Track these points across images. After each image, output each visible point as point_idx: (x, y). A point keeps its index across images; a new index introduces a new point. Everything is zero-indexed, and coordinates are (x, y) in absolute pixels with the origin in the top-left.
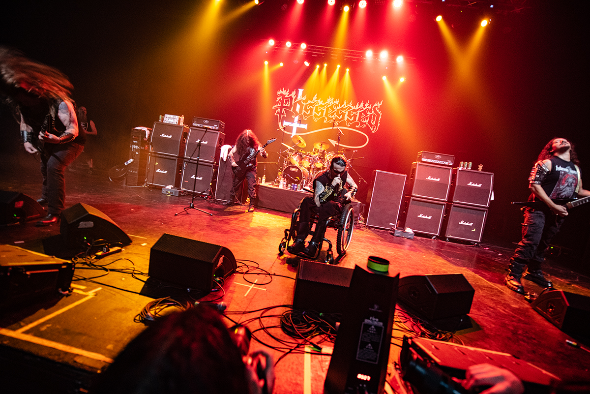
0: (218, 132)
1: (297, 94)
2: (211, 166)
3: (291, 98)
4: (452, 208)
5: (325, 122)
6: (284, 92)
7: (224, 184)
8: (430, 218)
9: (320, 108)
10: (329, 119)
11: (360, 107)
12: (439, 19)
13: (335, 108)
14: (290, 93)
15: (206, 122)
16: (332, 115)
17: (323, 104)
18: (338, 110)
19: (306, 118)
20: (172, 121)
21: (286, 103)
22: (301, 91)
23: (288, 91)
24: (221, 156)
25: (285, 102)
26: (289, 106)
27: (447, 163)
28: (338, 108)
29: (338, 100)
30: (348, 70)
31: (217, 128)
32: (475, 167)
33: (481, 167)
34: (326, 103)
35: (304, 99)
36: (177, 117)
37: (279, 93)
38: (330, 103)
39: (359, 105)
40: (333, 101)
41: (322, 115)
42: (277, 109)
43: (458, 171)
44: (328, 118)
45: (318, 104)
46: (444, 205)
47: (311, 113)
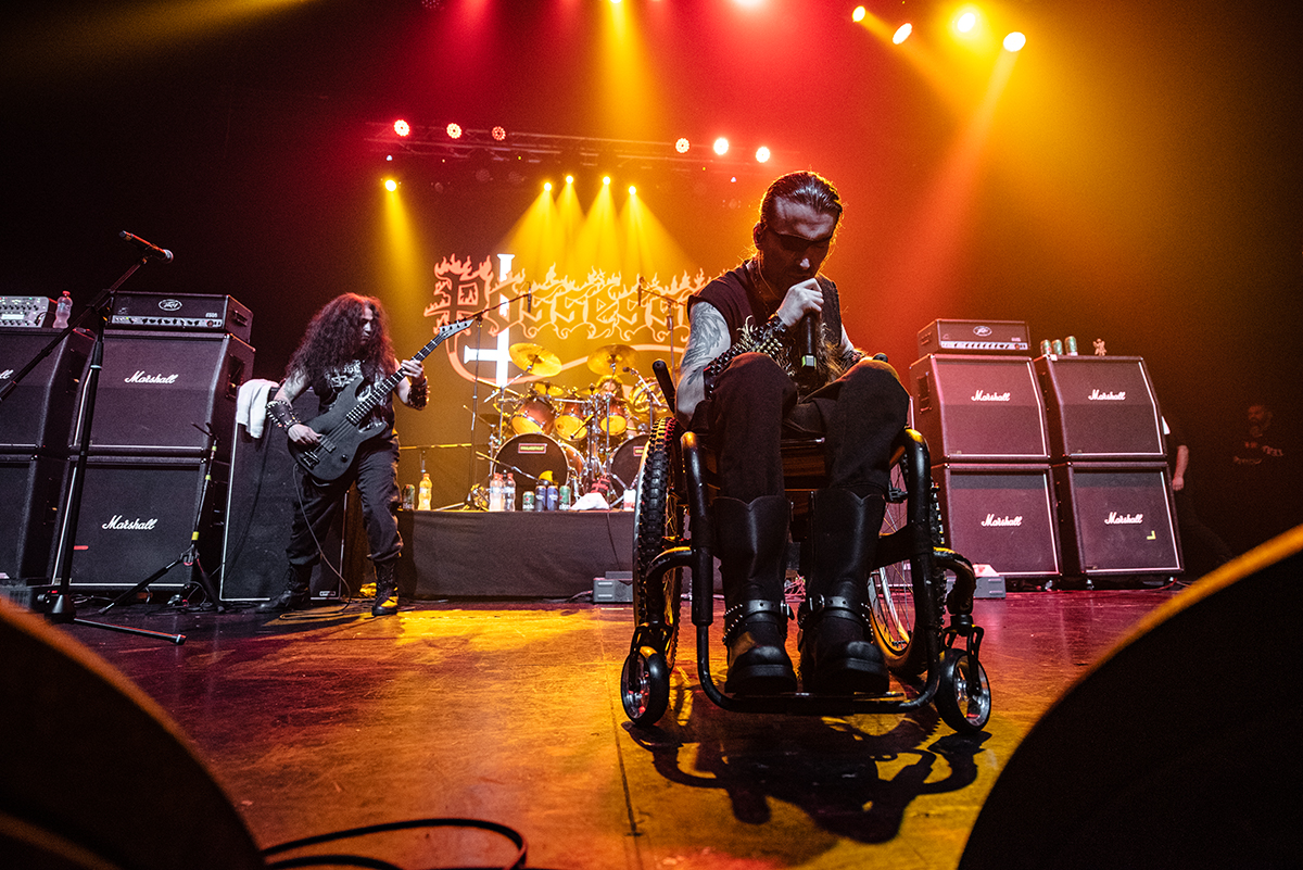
0: (220, 336)
1: (495, 269)
2: (196, 468)
3: (479, 280)
4: (1071, 476)
5: (590, 337)
6: (456, 267)
7: (258, 532)
8: (1017, 521)
9: (569, 302)
10: (600, 327)
11: (682, 287)
12: (859, 14)
13: (613, 298)
14: (475, 267)
15: (172, 304)
16: (608, 318)
17: (578, 289)
18: (623, 302)
19: (532, 331)
20: (21, 317)
21: (466, 296)
22: (505, 260)
23: (469, 263)
24: (240, 418)
25: (461, 294)
26: (475, 302)
27: (1012, 347)
28: (621, 296)
29: (617, 275)
30: (632, 190)
31: (219, 323)
32: (1085, 347)
33: (1100, 347)
34: (586, 285)
35: (519, 279)
36: (42, 303)
37: (439, 270)
38: (598, 285)
39: (679, 281)
40: (606, 280)
41: (579, 318)
42: (440, 316)
43: (1050, 365)
44: (599, 325)
45: (564, 290)
46: (1047, 471)
47: (546, 317)
